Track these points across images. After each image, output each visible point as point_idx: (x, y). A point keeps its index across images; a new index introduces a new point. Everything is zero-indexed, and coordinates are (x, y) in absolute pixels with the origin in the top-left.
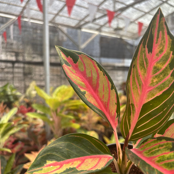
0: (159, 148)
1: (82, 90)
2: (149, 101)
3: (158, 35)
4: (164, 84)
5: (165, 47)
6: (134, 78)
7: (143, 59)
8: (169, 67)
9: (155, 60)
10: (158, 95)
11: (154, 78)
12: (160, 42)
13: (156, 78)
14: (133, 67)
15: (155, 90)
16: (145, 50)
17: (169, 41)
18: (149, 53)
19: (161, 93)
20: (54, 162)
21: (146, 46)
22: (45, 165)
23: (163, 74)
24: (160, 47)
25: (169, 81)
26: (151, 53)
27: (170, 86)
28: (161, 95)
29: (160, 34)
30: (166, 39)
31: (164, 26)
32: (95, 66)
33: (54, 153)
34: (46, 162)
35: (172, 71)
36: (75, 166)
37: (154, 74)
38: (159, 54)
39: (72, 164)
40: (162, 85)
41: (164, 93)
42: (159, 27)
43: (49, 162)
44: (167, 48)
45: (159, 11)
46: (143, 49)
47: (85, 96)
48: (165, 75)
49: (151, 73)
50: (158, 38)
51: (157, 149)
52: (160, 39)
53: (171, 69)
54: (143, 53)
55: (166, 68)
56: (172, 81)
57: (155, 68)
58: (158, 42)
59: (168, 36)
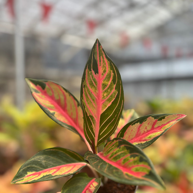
0: (112, 148)
1: (52, 112)
2: (104, 111)
3: (100, 59)
4: (111, 96)
5: (106, 68)
6: (87, 95)
7: (91, 80)
8: (113, 82)
9: (102, 79)
10: (109, 106)
11: (104, 93)
12: (102, 64)
13: (106, 93)
14: (84, 87)
15: (106, 102)
16: (92, 73)
17: (108, 63)
18: (96, 74)
19: (111, 104)
20: (34, 172)
21: (92, 69)
22: (26, 176)
23: (110, 89)
24: (103, 68)
25: (115, 93)
26: (98, 74)
27: (115, 97)
28: (111, 105)
29: (101, 58)
30: (106, 61)
31: (102, 52)
32: (61, 90)
33: (34, 166)
34: (27, 173)
35: (115, 85)
36: (51, 173)
37: (104, 89)
38: (104, 73)
39: (49, 172)
40: (111, 97)
41: (113, 103)
42: (99, 53)
43: (29, 173)
44: (108, 68)
45: (98, 41)
46: (90, 72)
47: (54, 116)
49: (101, 89)
50: (100, 61)
51: (111, 148)
52: (102, 62)
54: (91, 75)
55: (111, 83)
56: (116, 93)
57: (103, 85)
58: (101, 64)
59: (106, 59)
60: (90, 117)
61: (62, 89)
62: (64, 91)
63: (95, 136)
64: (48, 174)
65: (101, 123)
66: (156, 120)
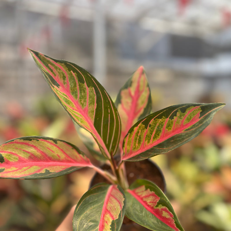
2: (94, 118)
3: (50, 69)
4: (90, 97)
5: (64, 72)
8: (81, 82)
9: (68, 88)
10: (96, 108)
11: (81, 101)
13: (82, 99)
15: (90, 107)
16: (56, 89)
17: (62, 66)
18: (59, 87)
19: (96, 105)
23: (83, 92)
24: (61, 76)
25: (91, 91)
27: (95, 94)
29: (50, 67)
30: (58, 66)
31: (47, 58)
35: (85, 84)
37: (77, 98)
38: (65, 81)
39: (107, 222)
40: (91, 99)
41: (97, 102)
42: (44, 63)
44: (66, 72)
48: (84, 91)
50: (52, 71)
52: (55, 71)
53: (83, 83)
55: (80, 85)
56: (93, 90)
58: (55, 73)
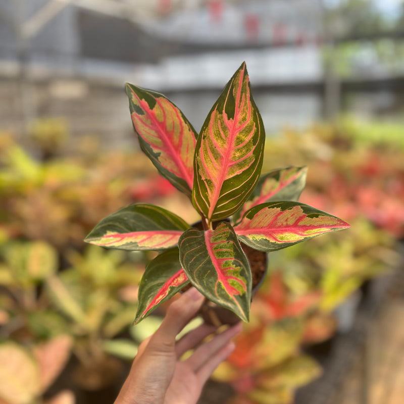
1: (156, 151)
2: (230, 177)
3: (241, 98)
4: (245, 161)
5: (248, 115)
6: (206, 150)
7: (218, 128)
8: (252, 141)
9: (238, 129)
10: (238, 174)
11: (236, 152)
12: (242, 108)
13: (238, 152)
14: (204, 139)
15: (235, 167)
16: (222, 117)
17: (252, 109)
18: (229, 119)
19: (241, 173)
20: (115, 233)
21: (224, 111)
22: (105, 235)
23: (246, 149)
24: (243, 114)
26: (233, 119)
27: (250, 165)
28: (241, 174)
29: (243, 97)
30: (248, 105)
31: (248, 88)
32: (178, 116)
33: (117, 224)
34: (106, 233)
35: (254, 147)
36: (138, 240)
37: (237, 146)
38: (242, 122)
39: (135, 238)
41: (244, 172)
42: (242, 87)
43: (109, 233)
44: (250, 118)
45: (244, 67)
46: (219, 116)
47: (157, 159)
48: (247, 150)
49: (234, 145)
50: (241, 101)
51: (220, 236)
52: (243, 104)
53: (254, 144)
54: (219, 121)
55: (250, 141)
56: (252, 160)
57: (238, 138)
58: (241, 106)
59: (250, 102)
60: (205, 182)
61: (180, 115)
62: (183, 120)
63: (209, 206)
64: (133, 241)
65: (222, 191)
66: (305, 216)
